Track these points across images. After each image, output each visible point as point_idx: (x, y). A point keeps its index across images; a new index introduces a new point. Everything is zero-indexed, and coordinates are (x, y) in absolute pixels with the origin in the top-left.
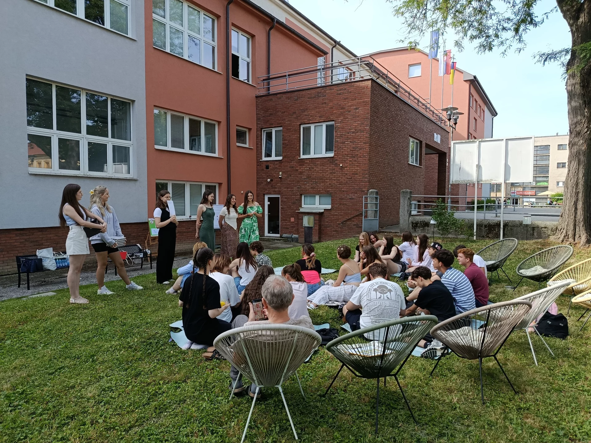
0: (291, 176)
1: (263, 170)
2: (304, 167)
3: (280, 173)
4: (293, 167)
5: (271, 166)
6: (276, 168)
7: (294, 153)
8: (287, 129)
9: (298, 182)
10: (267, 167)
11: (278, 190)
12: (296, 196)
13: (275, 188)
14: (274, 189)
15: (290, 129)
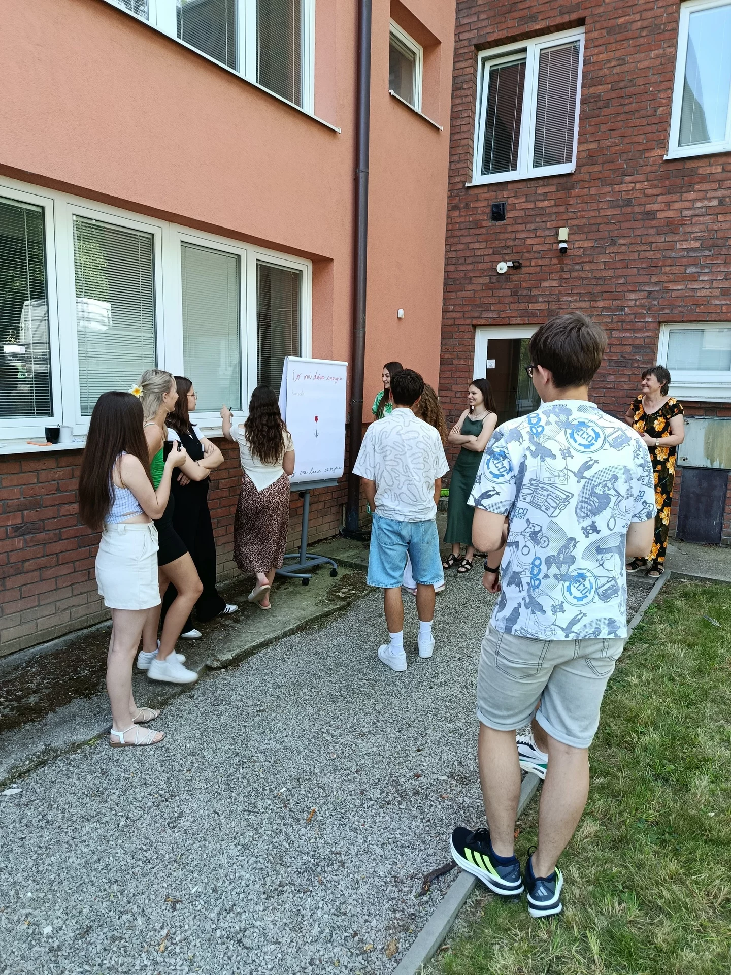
0: (613, 243)
1: (477, 225)
2: (692, 195)
3: (563, 233)
4: (628, 202)
5: (517, 207)
6: (542, 212)
7: (641, 138)
8: (611, 30)
9: (653, 267)
10: (498, 213)
11: (543, 306)
12: (635, 330)
13: (532, 299)
14: (522, 306)
15: (624, 27)
